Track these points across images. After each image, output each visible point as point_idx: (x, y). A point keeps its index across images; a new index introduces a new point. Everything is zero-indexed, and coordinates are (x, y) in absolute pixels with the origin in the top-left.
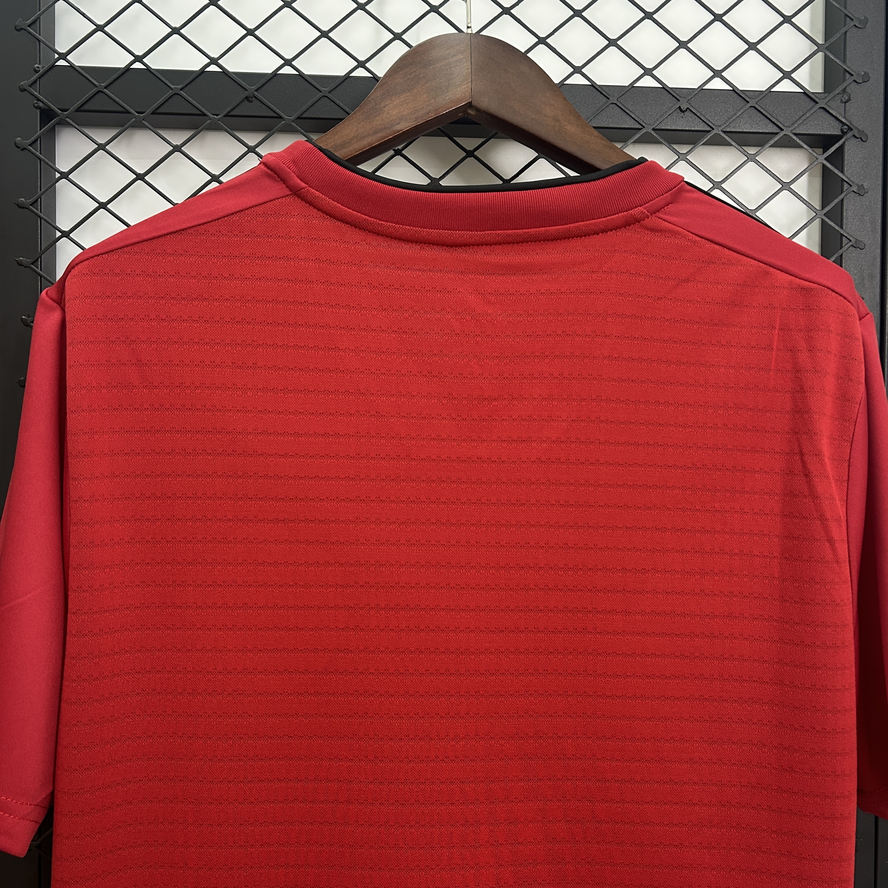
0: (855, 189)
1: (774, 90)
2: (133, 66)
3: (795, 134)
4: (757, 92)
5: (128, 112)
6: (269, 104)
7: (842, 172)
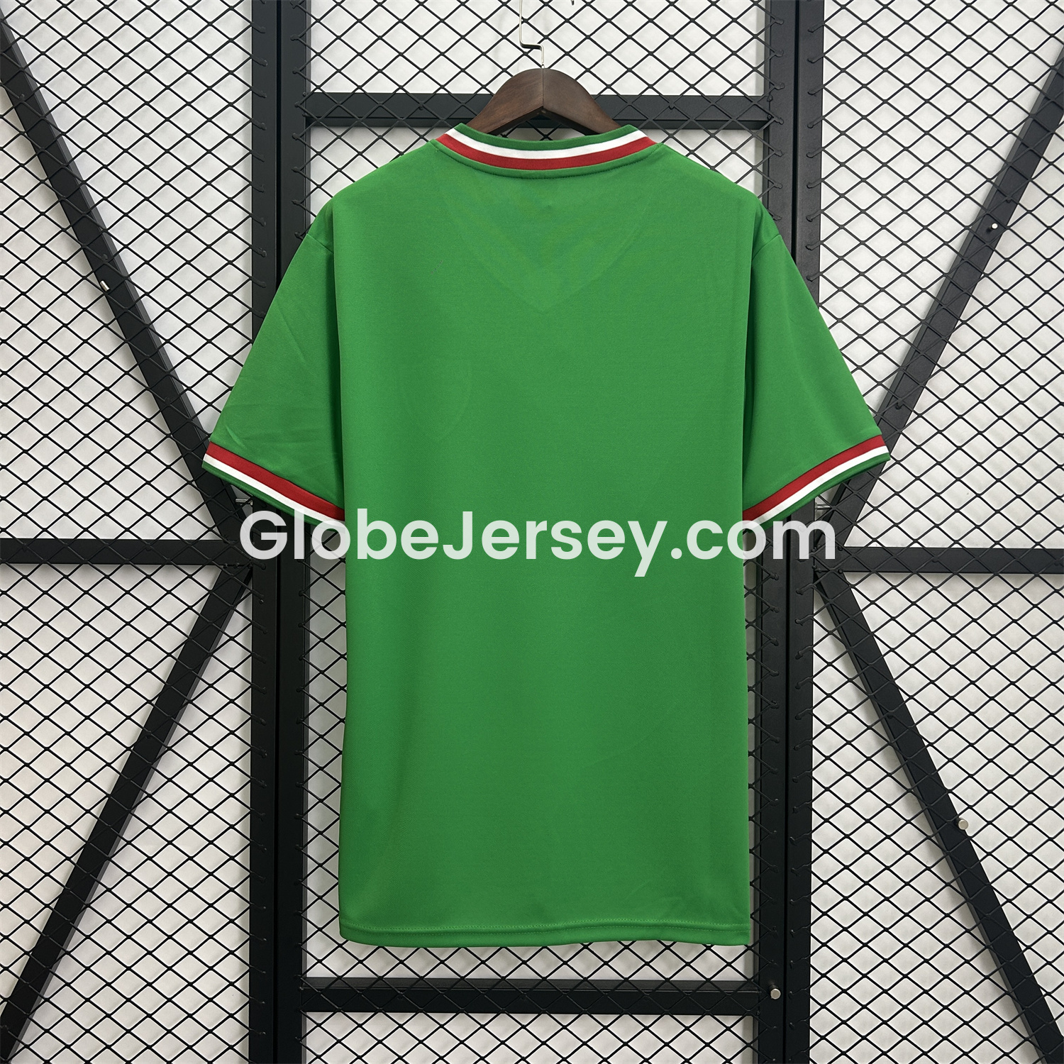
1: (726, 95)
2: (357, 92)
3: (739, 121)
5: (354, 117)
6: (431, 111)
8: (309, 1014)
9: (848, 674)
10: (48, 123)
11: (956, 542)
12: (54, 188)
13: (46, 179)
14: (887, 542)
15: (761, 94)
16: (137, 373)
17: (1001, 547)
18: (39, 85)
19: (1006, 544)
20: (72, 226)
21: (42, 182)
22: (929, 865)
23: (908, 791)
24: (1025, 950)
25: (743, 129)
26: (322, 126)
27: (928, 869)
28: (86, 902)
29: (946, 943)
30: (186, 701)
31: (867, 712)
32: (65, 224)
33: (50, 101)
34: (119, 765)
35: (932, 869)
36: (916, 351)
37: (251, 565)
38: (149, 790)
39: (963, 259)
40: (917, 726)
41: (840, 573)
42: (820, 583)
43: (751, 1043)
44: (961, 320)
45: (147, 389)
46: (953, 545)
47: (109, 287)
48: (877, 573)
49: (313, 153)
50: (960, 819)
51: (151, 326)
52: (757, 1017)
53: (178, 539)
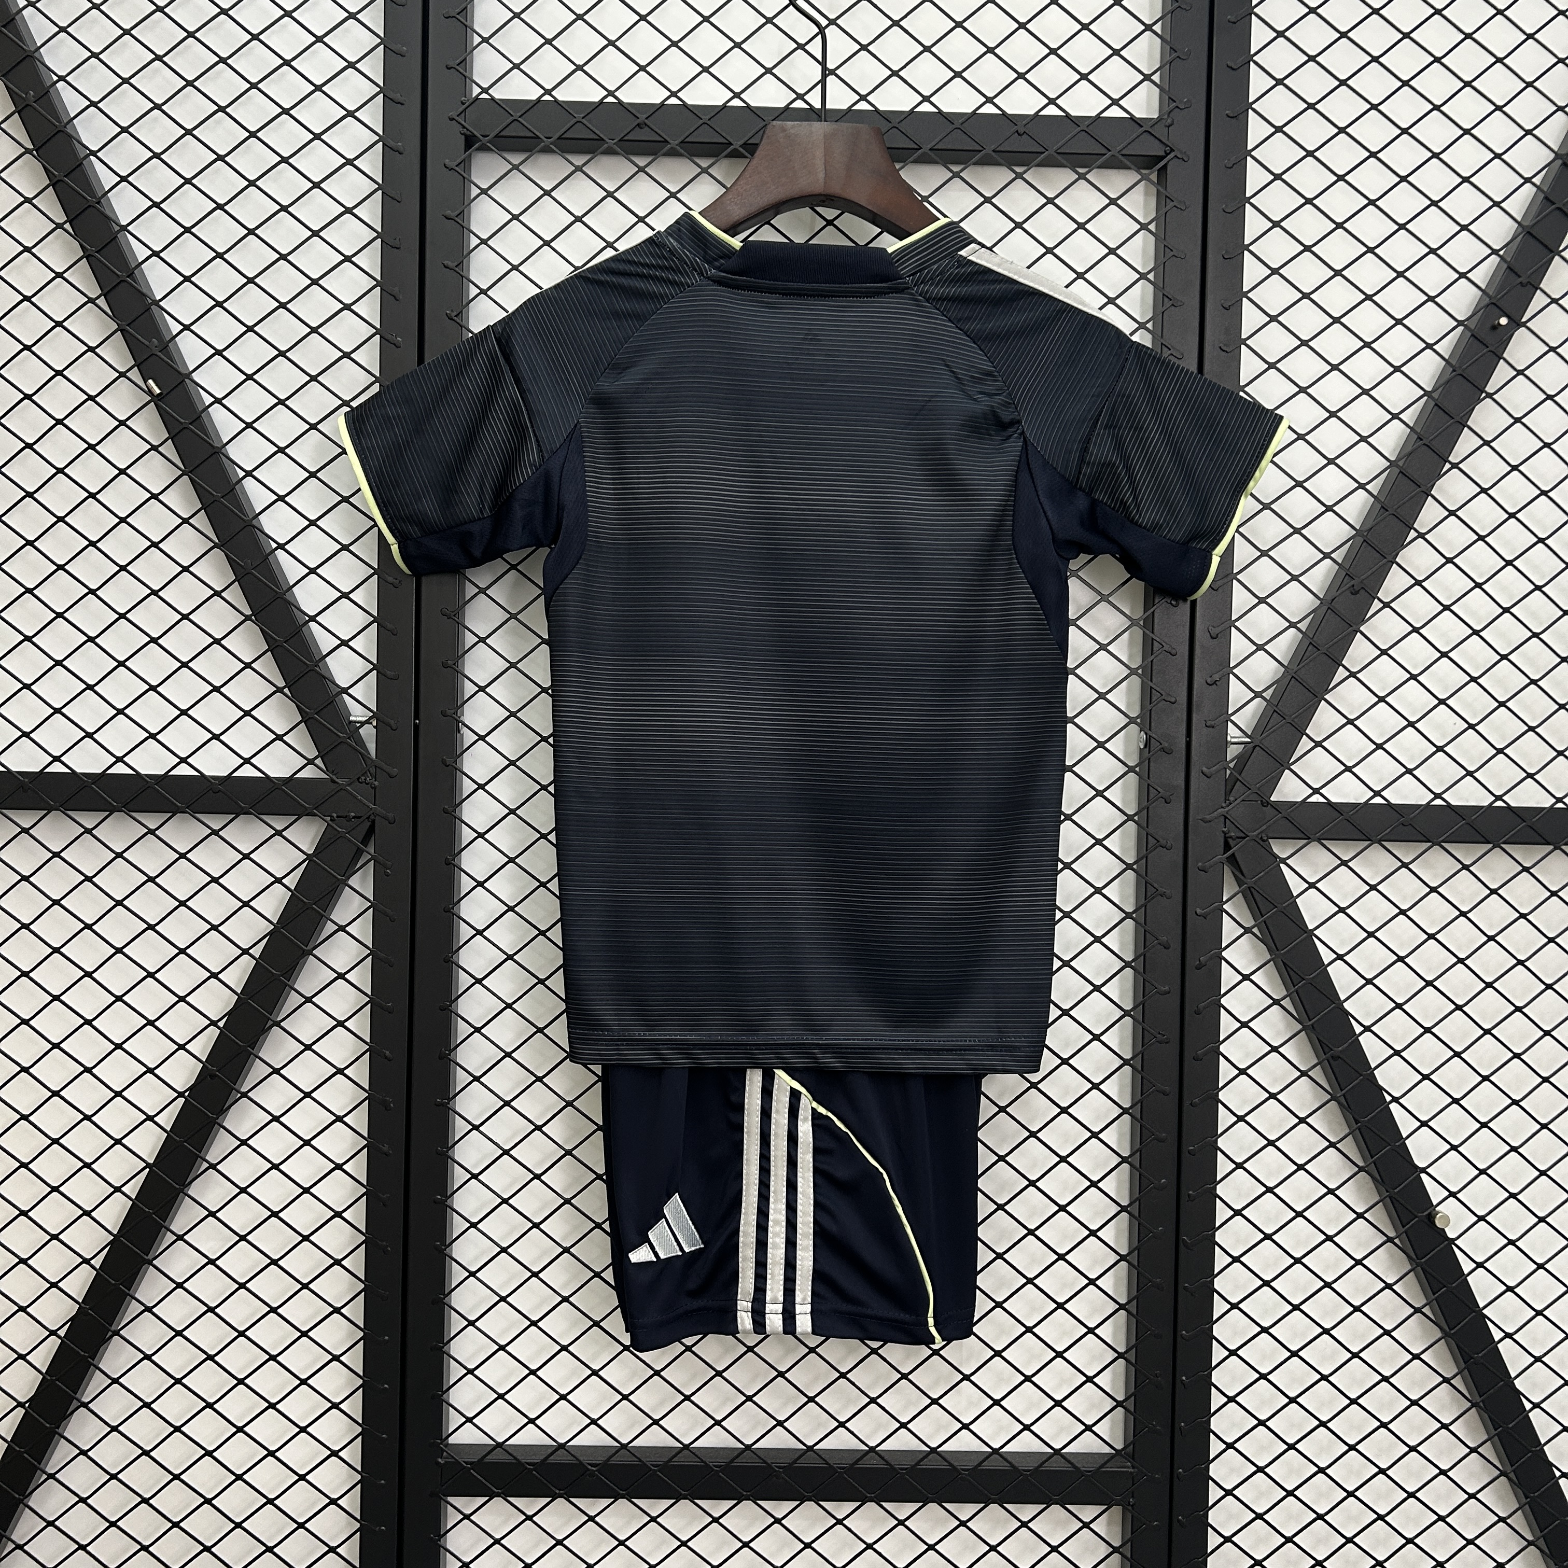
8: (450, 1499)
9: (1273, 991)
10: (70, 136)
11: (1438, 796)
12: (76, 236)
13: (65, 222)
14: (1335, 794)
15: (1155, 116)
16: (201, 521)
17: (1504, 805)
18: (55, 78)
19: (1513, 800)
20: (105, 294)
21: (59, 226)
22: (1390, 1281)
23: (1361, 1169)
24: (1531, 1410)
25: (1130, 168)
26: (489, 150)
27: (1389, 1286)
28: (113, 1328)
29: (1414, 1397)
30: (270, 1023)
31: (1300, 1052)
32: (94, 291)
33: (71, 102)
34: (167, 1119)
35: (1394, 1287)
36: (1382, 507)
37: (372, 817)
38: (213, 1156)
39: (1454, 371)
40: (1375, 1072)
41: (1264, 841)
42: (1233, 855)
43: (1121, 1546)
44: (1450, 463)
45: (216, 546)
46: (1433, 800)
47: (160, 388)
48: (1319, 840)
49: (475, 191)
50: (1438, 1213)
51: (223, 450)
52: (1130, 1508)
53: (261, 775)
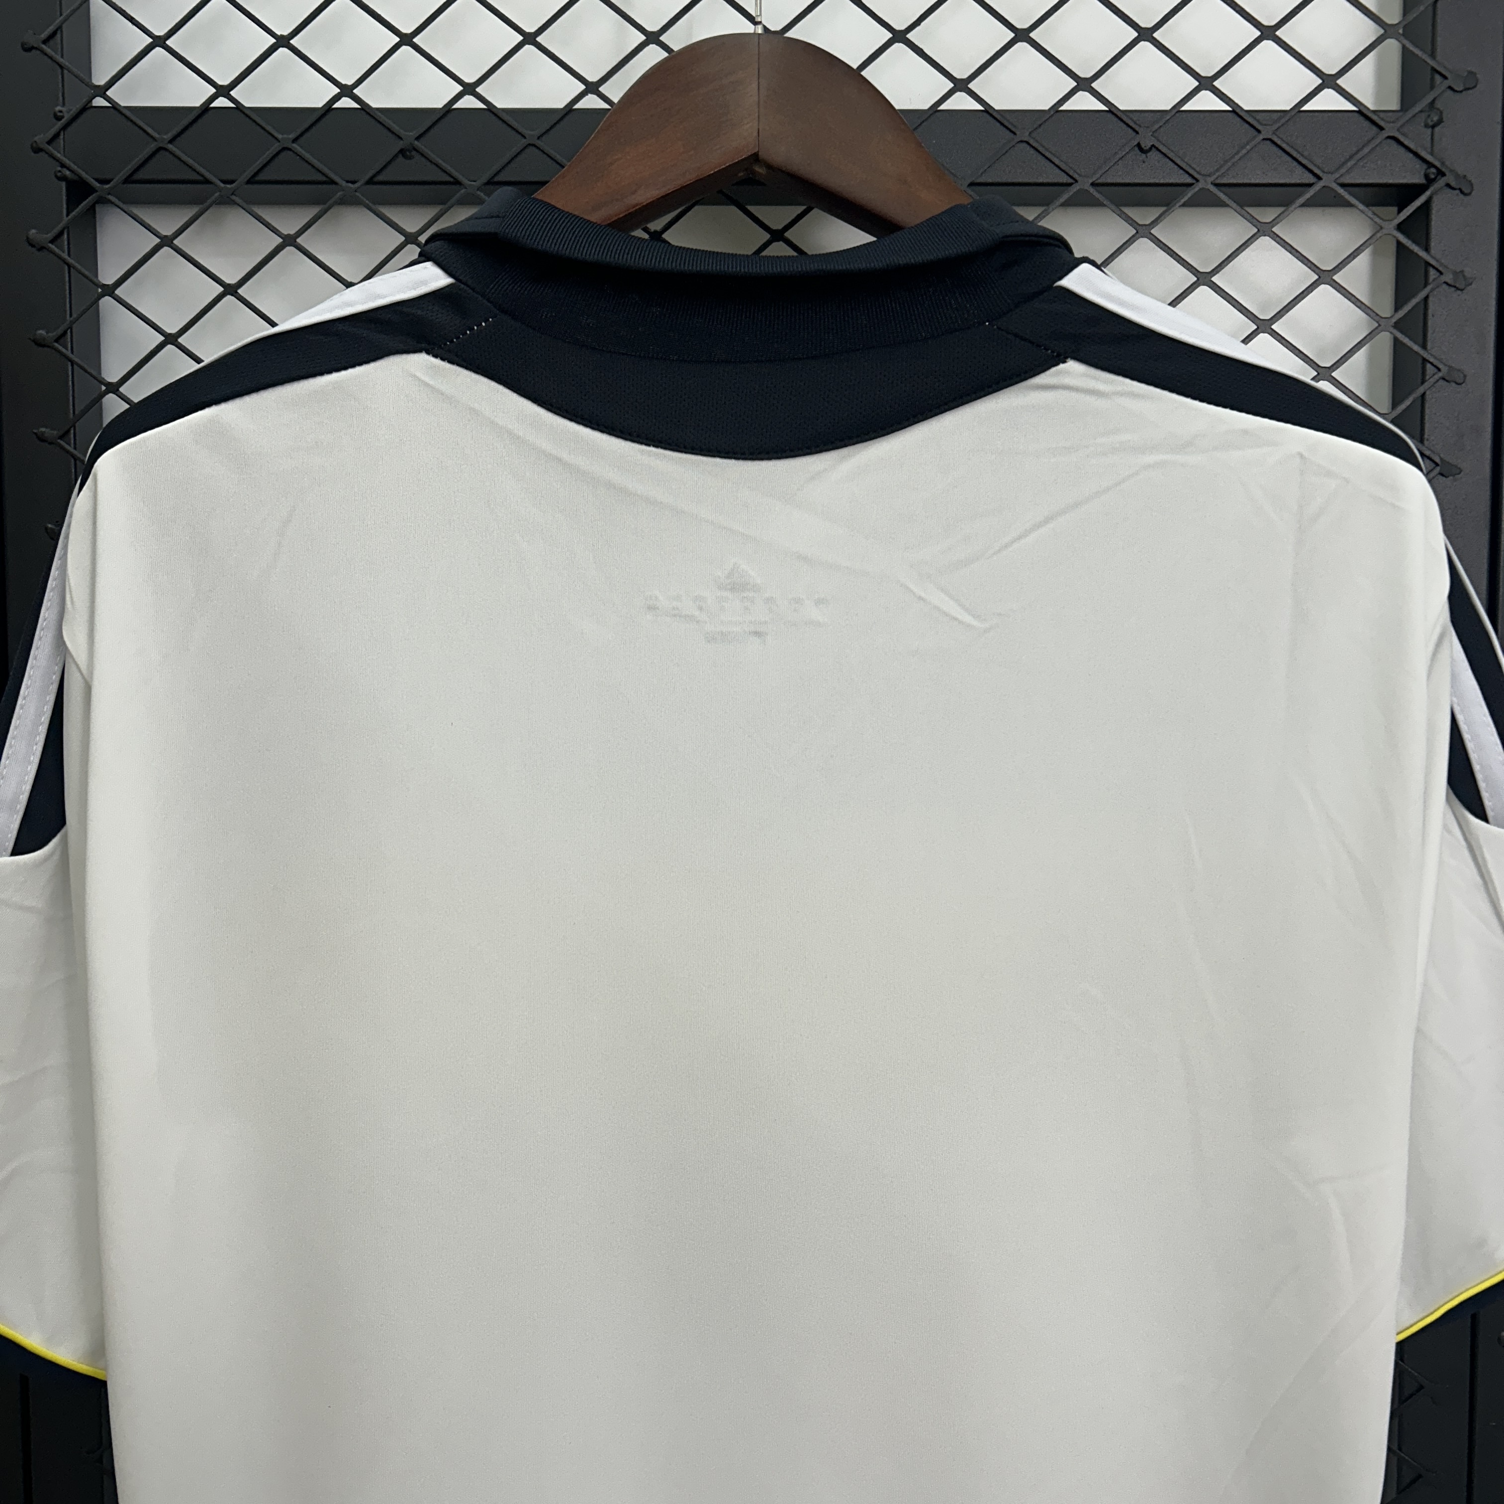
0: (1448, 277)
4: (1276, 114)
7: (1427, 249)
